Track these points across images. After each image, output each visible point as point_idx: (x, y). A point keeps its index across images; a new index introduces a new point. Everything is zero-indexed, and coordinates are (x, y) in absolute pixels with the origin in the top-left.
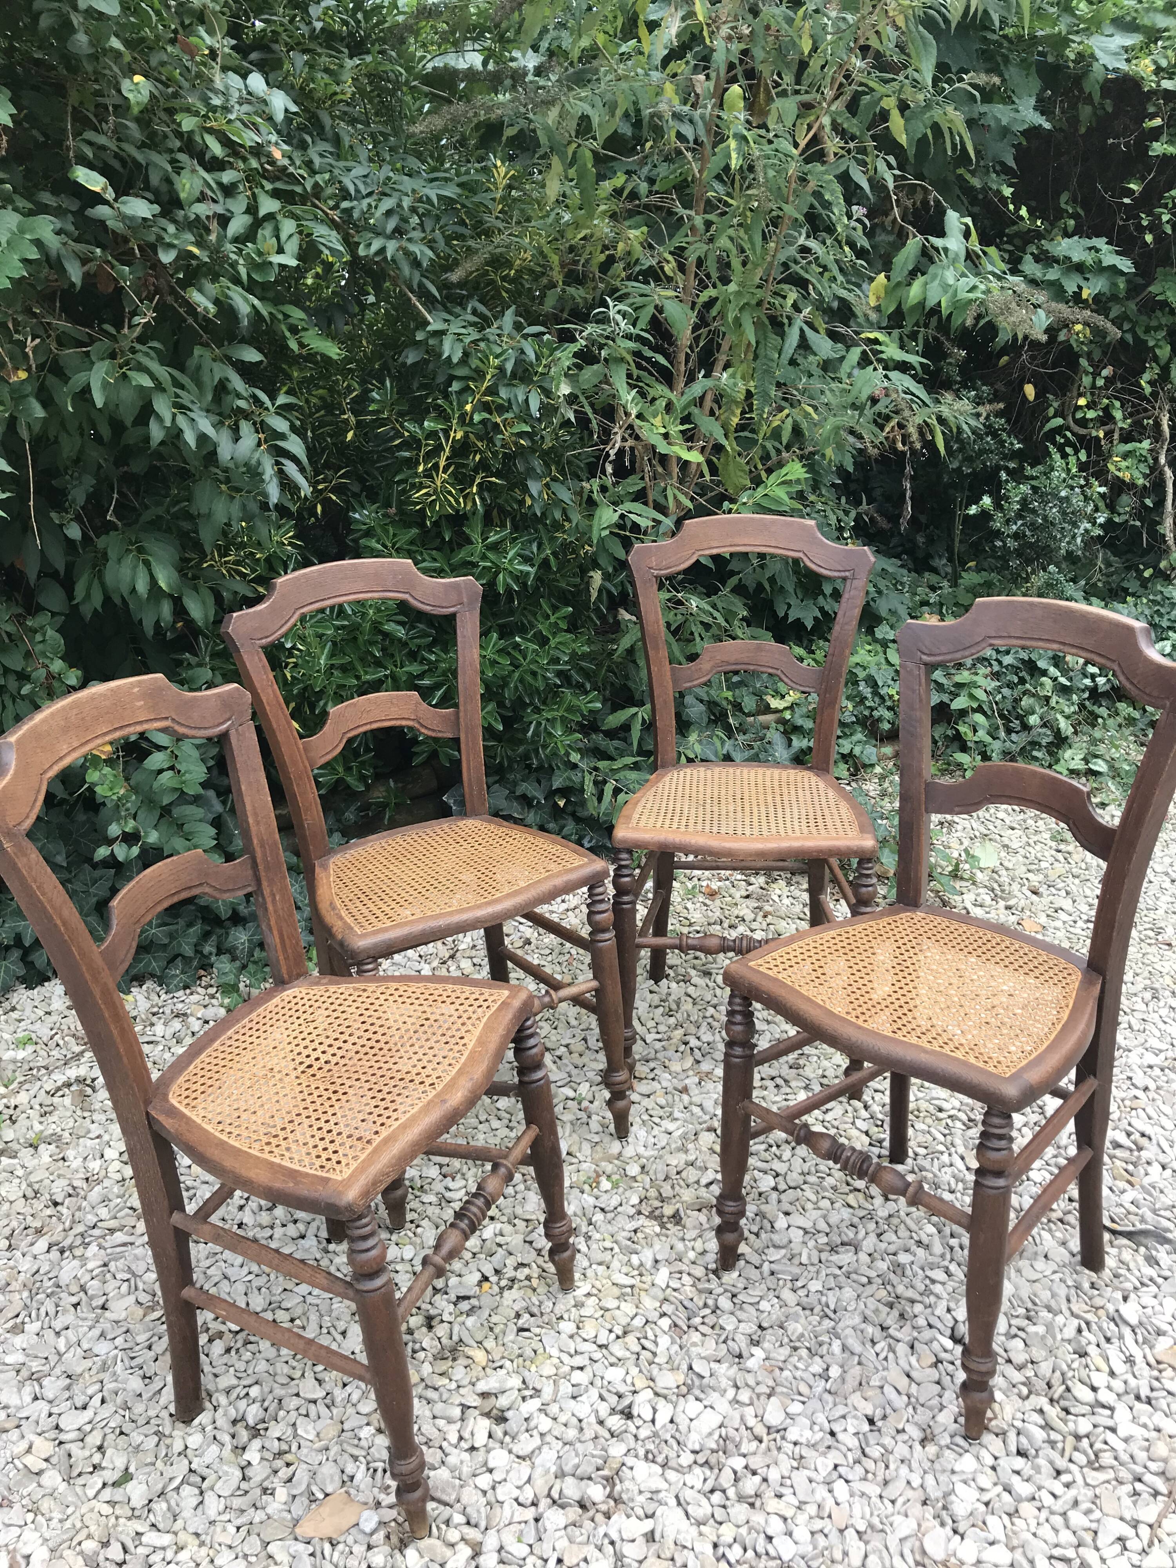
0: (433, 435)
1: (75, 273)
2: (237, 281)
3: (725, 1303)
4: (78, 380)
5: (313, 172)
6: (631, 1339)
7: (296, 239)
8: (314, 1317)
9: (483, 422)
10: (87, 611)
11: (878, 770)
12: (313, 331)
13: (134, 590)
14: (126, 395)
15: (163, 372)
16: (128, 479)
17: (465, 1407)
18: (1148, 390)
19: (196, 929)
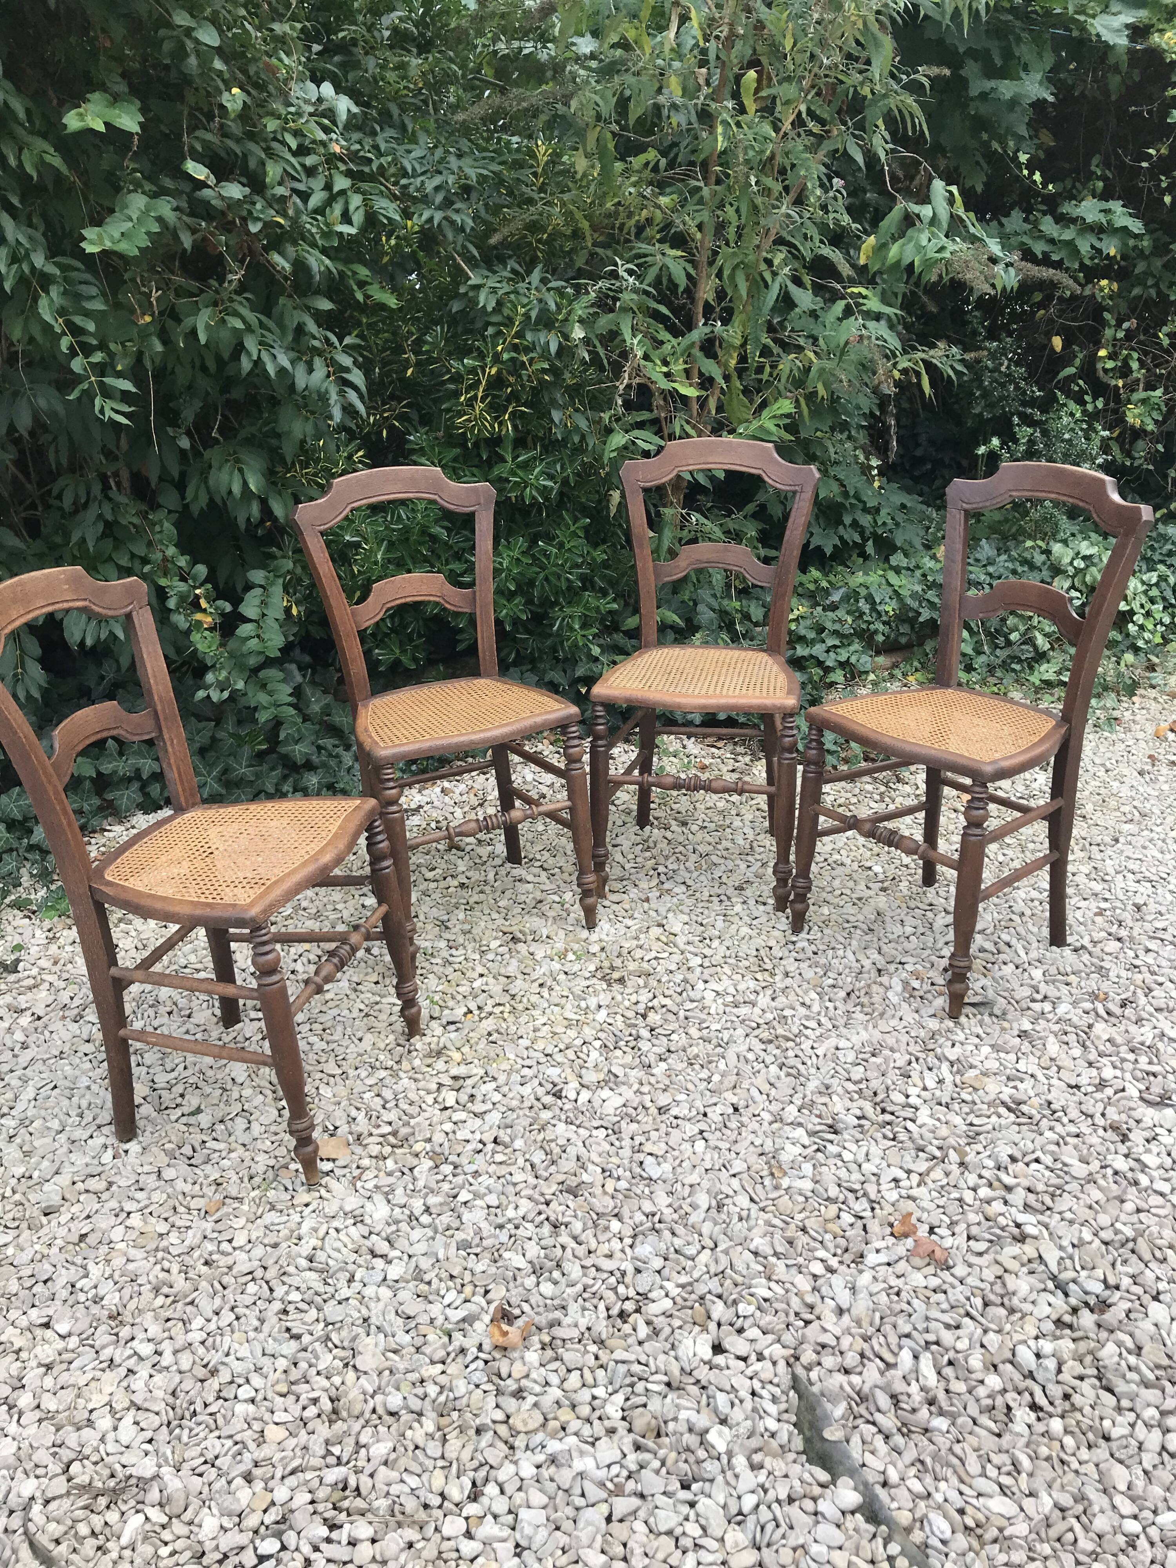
0: (473, 371)
1: (187, 241)
2: (314, 245)
3: (645, 1033)
4: (188, 322)
5: (380, 154)
6: (570, 1054)
7: (361, 211)
8: (340, 1028)
9: (512, 359)
10: (195, 510)
11: (872, 677)
12: (376, 286)
13: (230, 492)
14: (224, 334)
15: (252, 317)
16: (230, 404)
17: (440, 1085)
18: (1166, 342)
19: (278, 772)
